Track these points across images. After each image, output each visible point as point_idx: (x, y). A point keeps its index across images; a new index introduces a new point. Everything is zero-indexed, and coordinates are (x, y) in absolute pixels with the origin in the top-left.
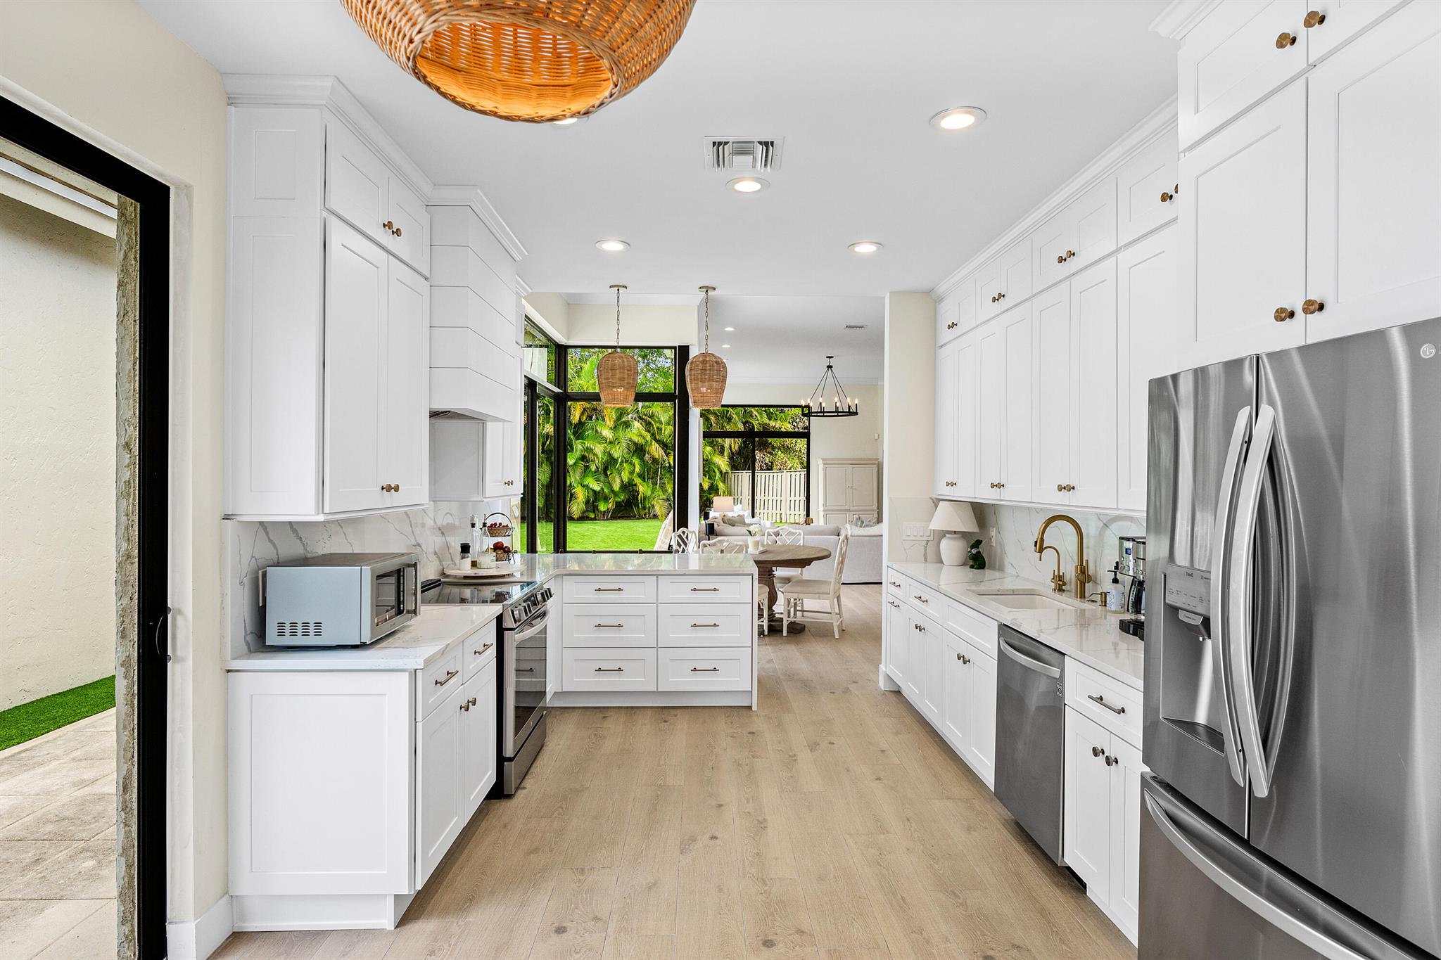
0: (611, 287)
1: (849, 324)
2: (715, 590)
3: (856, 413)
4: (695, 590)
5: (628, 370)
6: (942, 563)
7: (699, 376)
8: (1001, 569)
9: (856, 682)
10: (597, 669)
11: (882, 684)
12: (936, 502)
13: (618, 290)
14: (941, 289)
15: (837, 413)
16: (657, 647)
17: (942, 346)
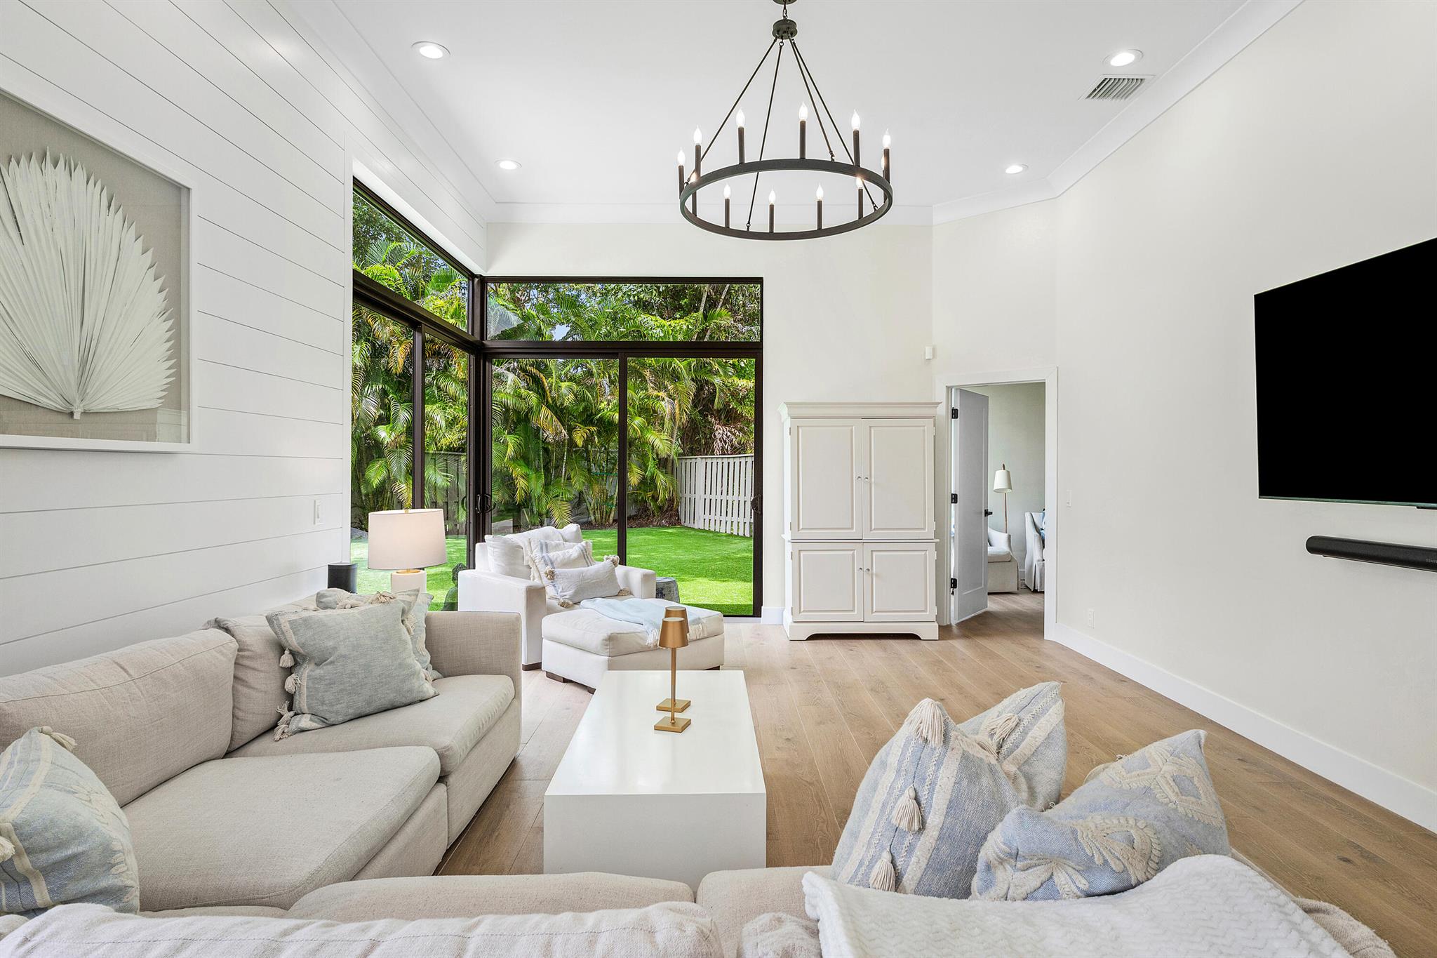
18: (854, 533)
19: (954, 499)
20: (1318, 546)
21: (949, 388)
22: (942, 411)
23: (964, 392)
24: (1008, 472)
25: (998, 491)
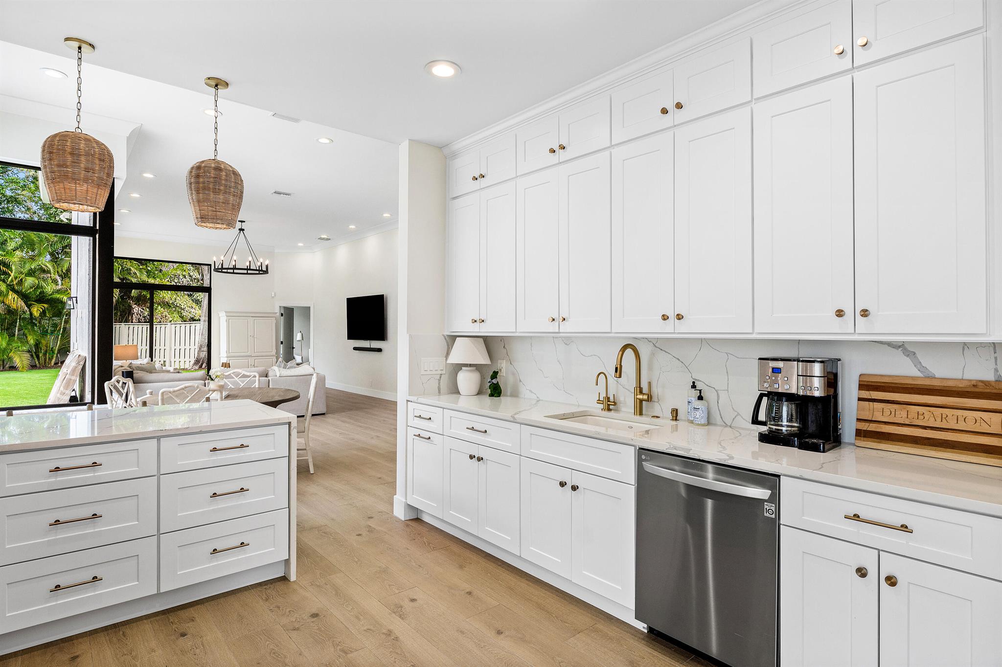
0: (67, 39)
1: (278, 190)
2: (242, 446)
3: (266, 272)
4: (215, 449)
5: (100, 160)
6: (458, 393)
7: (211, 186)
8: (515, 394)
9: (372, 518)
10: (53, 588)
11: (400, 512)
12: (452, 339)
13: (80, 48)
14: (457, 146)
15: (248, 271)
16: (159, 534)
17: (454, 198)
18: (248, 354)
19: (282, 343)
20: (355, 349)
21: (280, 307)
22: (278, 314)
23: (285, 308)
24: (302, 334)
25: (299, 341)
